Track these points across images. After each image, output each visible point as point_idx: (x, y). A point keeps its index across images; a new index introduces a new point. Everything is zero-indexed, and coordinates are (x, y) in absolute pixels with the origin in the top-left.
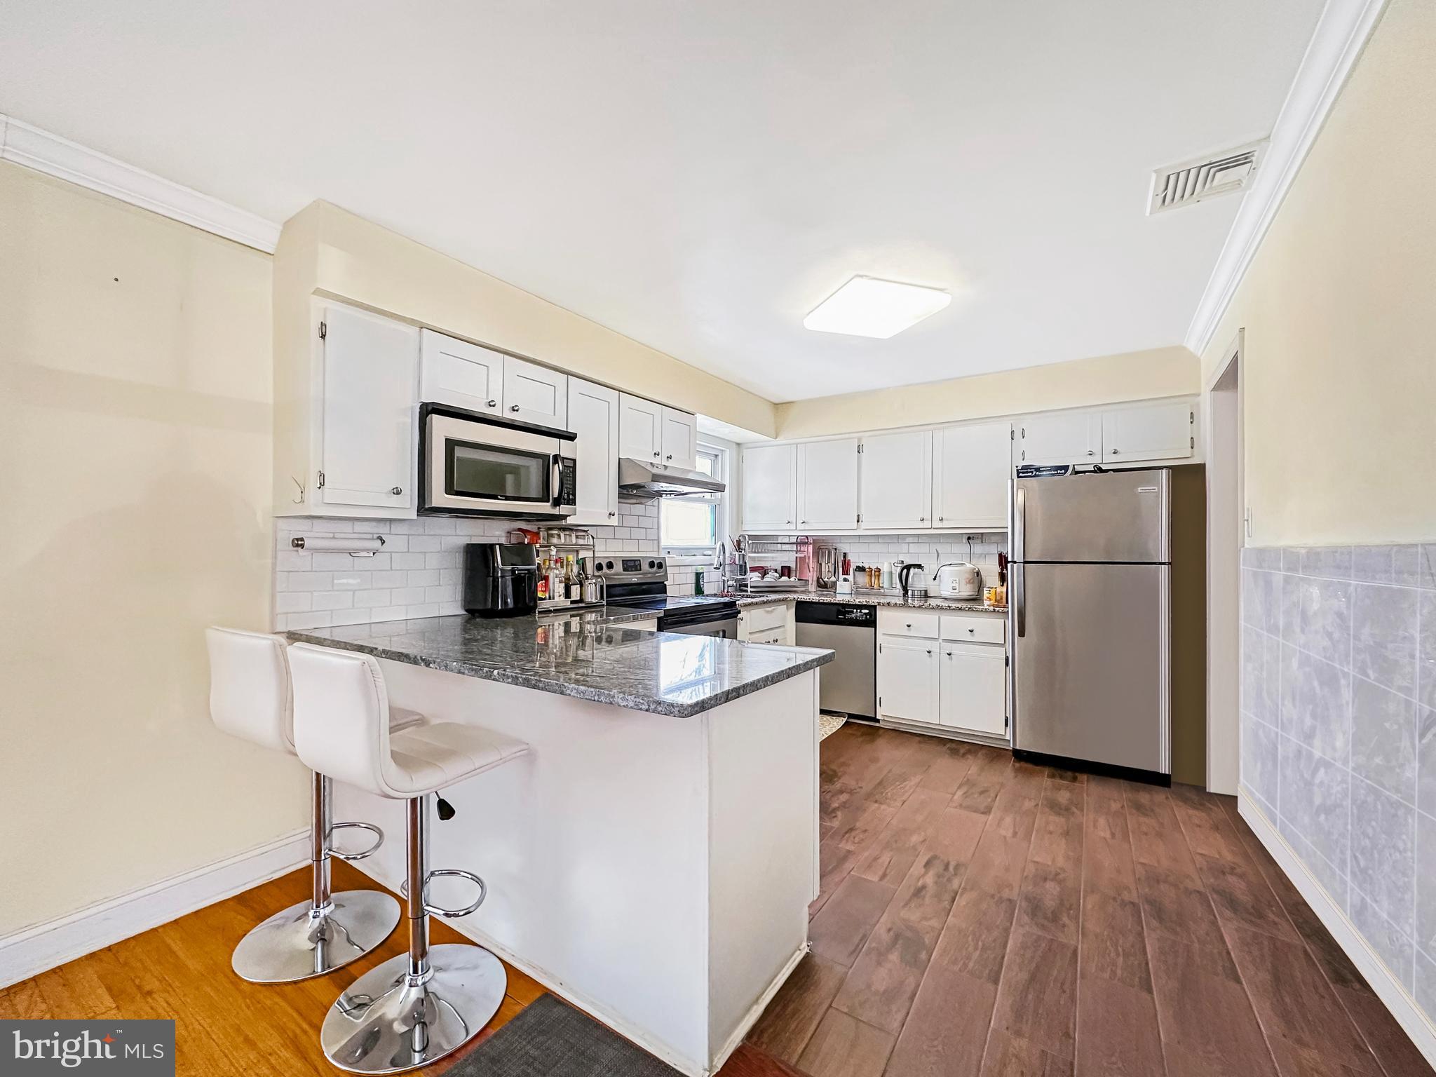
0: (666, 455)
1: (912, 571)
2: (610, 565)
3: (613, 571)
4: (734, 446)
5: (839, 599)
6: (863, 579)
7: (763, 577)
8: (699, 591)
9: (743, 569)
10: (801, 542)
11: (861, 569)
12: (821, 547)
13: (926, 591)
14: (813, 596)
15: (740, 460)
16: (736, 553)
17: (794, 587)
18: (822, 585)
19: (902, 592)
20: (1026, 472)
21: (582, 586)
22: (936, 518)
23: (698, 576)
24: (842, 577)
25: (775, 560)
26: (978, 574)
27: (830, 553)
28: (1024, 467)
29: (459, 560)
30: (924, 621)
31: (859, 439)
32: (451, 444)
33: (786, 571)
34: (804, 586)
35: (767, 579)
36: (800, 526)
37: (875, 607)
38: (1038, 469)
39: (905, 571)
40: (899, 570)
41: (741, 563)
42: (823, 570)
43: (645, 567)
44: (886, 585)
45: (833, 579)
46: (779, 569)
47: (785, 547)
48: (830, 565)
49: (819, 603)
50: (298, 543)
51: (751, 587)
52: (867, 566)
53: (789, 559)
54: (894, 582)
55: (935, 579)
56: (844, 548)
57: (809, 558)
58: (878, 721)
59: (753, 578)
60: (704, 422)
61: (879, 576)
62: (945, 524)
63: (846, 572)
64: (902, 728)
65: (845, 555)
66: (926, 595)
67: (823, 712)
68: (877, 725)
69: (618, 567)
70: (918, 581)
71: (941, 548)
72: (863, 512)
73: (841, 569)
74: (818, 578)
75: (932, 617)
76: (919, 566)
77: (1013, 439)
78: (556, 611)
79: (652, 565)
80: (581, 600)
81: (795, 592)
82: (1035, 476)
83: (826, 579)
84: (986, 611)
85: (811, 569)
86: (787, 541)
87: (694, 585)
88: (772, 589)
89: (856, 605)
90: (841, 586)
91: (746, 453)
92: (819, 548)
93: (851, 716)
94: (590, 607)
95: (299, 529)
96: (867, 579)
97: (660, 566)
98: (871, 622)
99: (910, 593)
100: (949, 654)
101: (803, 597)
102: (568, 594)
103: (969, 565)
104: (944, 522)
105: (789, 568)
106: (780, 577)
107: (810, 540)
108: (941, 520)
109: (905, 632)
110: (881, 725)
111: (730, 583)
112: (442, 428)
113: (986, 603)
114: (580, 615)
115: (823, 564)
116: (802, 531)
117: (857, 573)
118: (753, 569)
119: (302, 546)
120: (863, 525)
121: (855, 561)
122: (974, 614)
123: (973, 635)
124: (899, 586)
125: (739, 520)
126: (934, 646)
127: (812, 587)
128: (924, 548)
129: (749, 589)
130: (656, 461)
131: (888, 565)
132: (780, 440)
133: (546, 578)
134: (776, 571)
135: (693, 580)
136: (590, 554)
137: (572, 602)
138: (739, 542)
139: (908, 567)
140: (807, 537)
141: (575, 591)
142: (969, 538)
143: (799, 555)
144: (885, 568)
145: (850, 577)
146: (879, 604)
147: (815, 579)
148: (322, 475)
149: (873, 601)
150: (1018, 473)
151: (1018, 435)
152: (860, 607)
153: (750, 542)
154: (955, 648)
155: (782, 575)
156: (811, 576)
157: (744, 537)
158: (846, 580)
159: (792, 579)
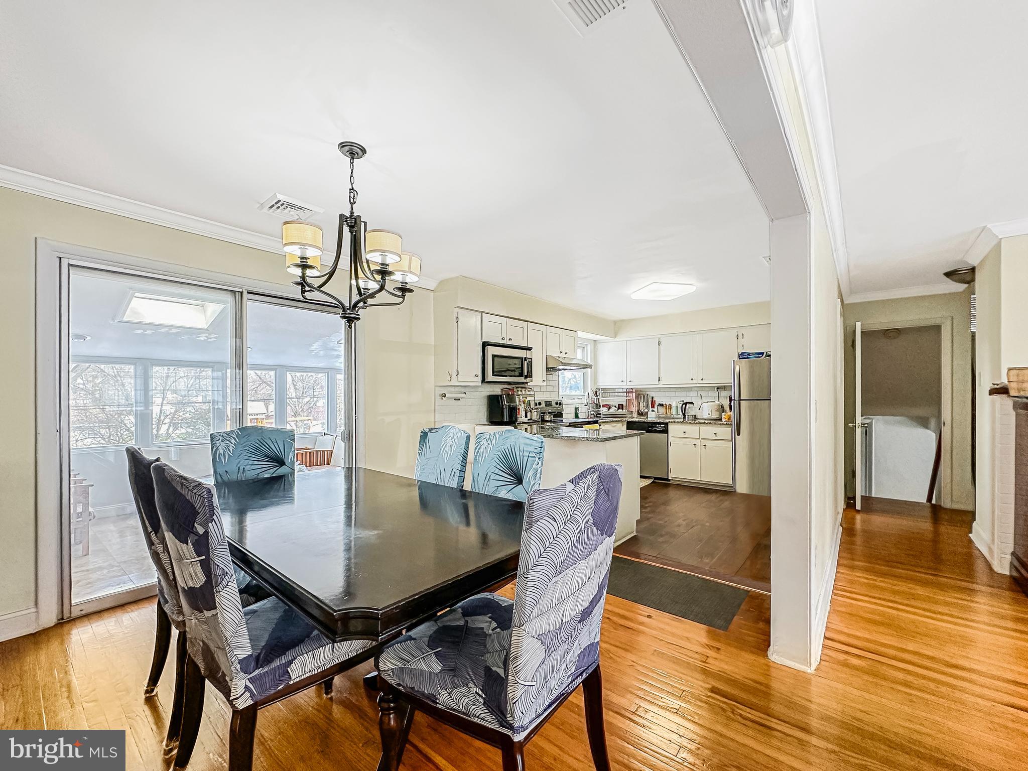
0: (564, 352)
1: (688, 405)
2: (540, 404)
3: (541, 406)
4: (593, 342)
5: (649, 420)
6: (662, 410)
7: (609, 410)
8: (577, 416)
9: (598, 406)
10: (628, 392)
11: (661, 405)
12: (640, 395)
13: (695, 416)
14: (636, 418)
15: (596, 349)
16: (595, 398)
17: (625, 415)
18: (640, 414)
19: (683, 416)
20: (743, 356)
21: (531, 413)
22: (699, 379)
23: (576, 409)
24: (651, 409)
25: (614, 401)
26: (722, 406)
27: (644, 397)
28: (742, 353)
29: (485, 401)
30: (692, 430)
31: (659, 339)
32: (494, 356)
33: (621, 407)
34: (630, 414)
35: (611, 410)
36: (628, 383)
37: (667, 424)
38: (749, 354)
39: (684, 405)
40: (681, 405)
41: (597, 402)
42: (641, 406)
43: (554, 404)
44: (674, 413)
45: (646, 410)
46: (617, 406)
47: (620, 394)
48: (644, 403)
49: (639, 422)
50: (444, 395)
51: (603, 415)
52: (664, 404)
53: (622, 401)
54: (678, 411)
55: (699, 409)
56: (652, 394)
57: (633, 399)
58: (669, 480)
59: (604, 410)
60: (580, 334)
61: (671, 408)
62: (704, 382)
63: (653, 406)
64: (683, 484)
65: (652, 397)
66: (695, 418)
67: (642, 477)
68: (669, 482)
69: (543, 405)
70: (691, 411)
71: (703, 394)
72: (661, 376)
73: (650, 405)
74: (638, 410)
75: (697, 427)
76: (692, 403)
77: (738, 339)
78: (523, 423)
79: (557, 403)
80: (531, 419)
81: (626, 417)
82: (748, 358)
83: (642, 411)
84: (723, 424)
85: (634, 406)
86: (621, 391)
87: (574, 414)
88: (614, 416)
89: (658, 422)
90: (651, 414)
91: (599, 346)
92: (639, 395)
93: (656, 478)
94: (535, 422)
95: (443, 391)
96: (664, 410)
97: (560, 404)
98: (666, 431)
99: (687, 417)
100: (705, 446)
101: (630, 420)
102: (526, 416)
103: (717, 402)
104: (704, 380)
105: (622, 405)
106: (618, 410)
107: (634, 390)
108: (702, 379)
109: (682, 435)
110: (671, 482)
111: (592, 413)
112: (491, 351)
113: (723, 420)
114: (531, 425)
115: (641, 403)
116: (629, 386)
117: (659, 407)
118: (604, 406)
119: (445, 397)
120: (661, 382)
121: (658, 401)
122: (716, 426)
123: (716, 436)
124: (681, 413)
125: (596, 380)
126: (697, 442)
127: (635, 415)
128: (695, 394)
129: (602, 416)
130: (561, 355)
131: (675, 403)
132: (617, 339)
133: (519, 409)
134: (615, 406)
135: (574, 412)
136: (533, 398)
137: (528, 420)
138: (596, 392)
139: (686, 404)
140: (632, 389)
141: (529, 414)
142: (718, 388)
143: (628, 398)
144: (674, 405)
145: (655, 409)
146: (669, 422)
147: (637, 410)
148: (457, 371)
149: (666, 421)
150: (739, 356)
151: (741, 336)
152: (660, 423)
153: (602, 392)
154: (708, 443)
155: (619, 408)
156: (634, 409)
157: (599, 389)
158: (653, 411)
159: (624, 411)
